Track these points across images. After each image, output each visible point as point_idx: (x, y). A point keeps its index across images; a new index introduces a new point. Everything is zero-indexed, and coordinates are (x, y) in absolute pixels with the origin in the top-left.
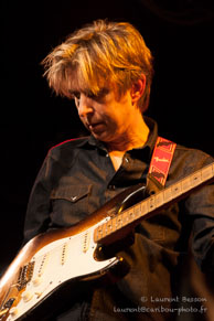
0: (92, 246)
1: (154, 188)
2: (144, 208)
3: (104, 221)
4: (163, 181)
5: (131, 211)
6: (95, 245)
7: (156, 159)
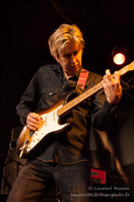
0: (57, 118)
1: (79, 91)
2: (75, 102)
3: (60, 107)
4: (83, 88)
5: (70, 103)
6: (58, 118)
7: (80, 78)
